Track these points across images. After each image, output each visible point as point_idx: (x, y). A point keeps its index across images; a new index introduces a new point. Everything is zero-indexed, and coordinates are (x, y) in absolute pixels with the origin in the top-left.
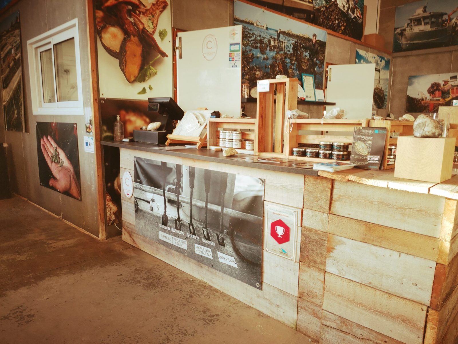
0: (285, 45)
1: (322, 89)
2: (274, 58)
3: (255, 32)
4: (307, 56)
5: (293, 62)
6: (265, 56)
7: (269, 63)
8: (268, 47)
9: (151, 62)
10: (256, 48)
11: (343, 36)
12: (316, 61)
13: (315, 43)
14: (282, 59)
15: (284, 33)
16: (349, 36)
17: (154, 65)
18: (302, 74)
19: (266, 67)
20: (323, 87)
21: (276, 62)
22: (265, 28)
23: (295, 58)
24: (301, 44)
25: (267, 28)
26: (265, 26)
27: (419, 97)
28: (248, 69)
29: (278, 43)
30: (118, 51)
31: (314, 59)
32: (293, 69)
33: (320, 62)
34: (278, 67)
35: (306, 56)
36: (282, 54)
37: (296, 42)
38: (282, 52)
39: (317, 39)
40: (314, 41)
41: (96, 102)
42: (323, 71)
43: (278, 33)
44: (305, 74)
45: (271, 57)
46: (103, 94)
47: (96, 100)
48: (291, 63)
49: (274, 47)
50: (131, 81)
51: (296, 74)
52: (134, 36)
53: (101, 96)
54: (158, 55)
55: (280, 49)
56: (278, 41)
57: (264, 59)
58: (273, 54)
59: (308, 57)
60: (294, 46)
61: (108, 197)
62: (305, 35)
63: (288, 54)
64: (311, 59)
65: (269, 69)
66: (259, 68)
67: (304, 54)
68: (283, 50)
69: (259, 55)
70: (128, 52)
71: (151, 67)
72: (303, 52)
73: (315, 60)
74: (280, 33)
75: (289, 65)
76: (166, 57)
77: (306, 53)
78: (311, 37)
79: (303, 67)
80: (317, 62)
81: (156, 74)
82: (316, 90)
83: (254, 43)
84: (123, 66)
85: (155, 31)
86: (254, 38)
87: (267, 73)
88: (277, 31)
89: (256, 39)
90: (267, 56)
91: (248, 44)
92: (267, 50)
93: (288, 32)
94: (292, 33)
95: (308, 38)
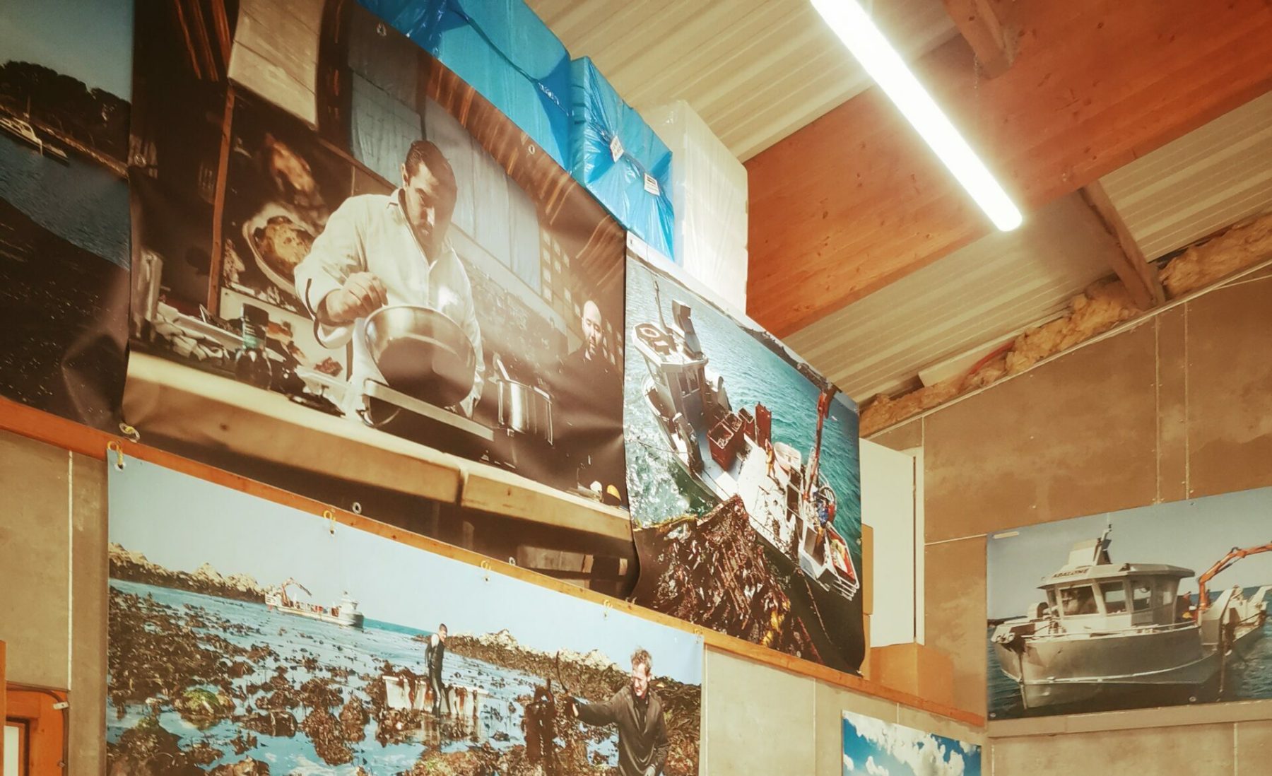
0: (480, 708)
8: (366, 721)
10: (284, 728)
13: (646, 694)
15: (468, 646)
22: (345, 619)
24: (572, 701)
25: (358, 622)
26: (347, 610)
29: (431, 698)
31: (644, 768)
36: (458, 756)
40: (642, 684)
43: (430, 649)
49: (412, 720)
55: (445, 728)
60: (529, 709)
62: (589, 656)
63: (497, 756)
64: (629, 768)
68: (464, 735)
72: (582, 738)
73: (650, 771)
74: (441, 646)
83: (271, 702)
88: (424, 637)
89: (281, 677)
91: (223, 712)
92: (362, 737)
93: (492, 639)
94: (517, 649)
95: (610, 668)
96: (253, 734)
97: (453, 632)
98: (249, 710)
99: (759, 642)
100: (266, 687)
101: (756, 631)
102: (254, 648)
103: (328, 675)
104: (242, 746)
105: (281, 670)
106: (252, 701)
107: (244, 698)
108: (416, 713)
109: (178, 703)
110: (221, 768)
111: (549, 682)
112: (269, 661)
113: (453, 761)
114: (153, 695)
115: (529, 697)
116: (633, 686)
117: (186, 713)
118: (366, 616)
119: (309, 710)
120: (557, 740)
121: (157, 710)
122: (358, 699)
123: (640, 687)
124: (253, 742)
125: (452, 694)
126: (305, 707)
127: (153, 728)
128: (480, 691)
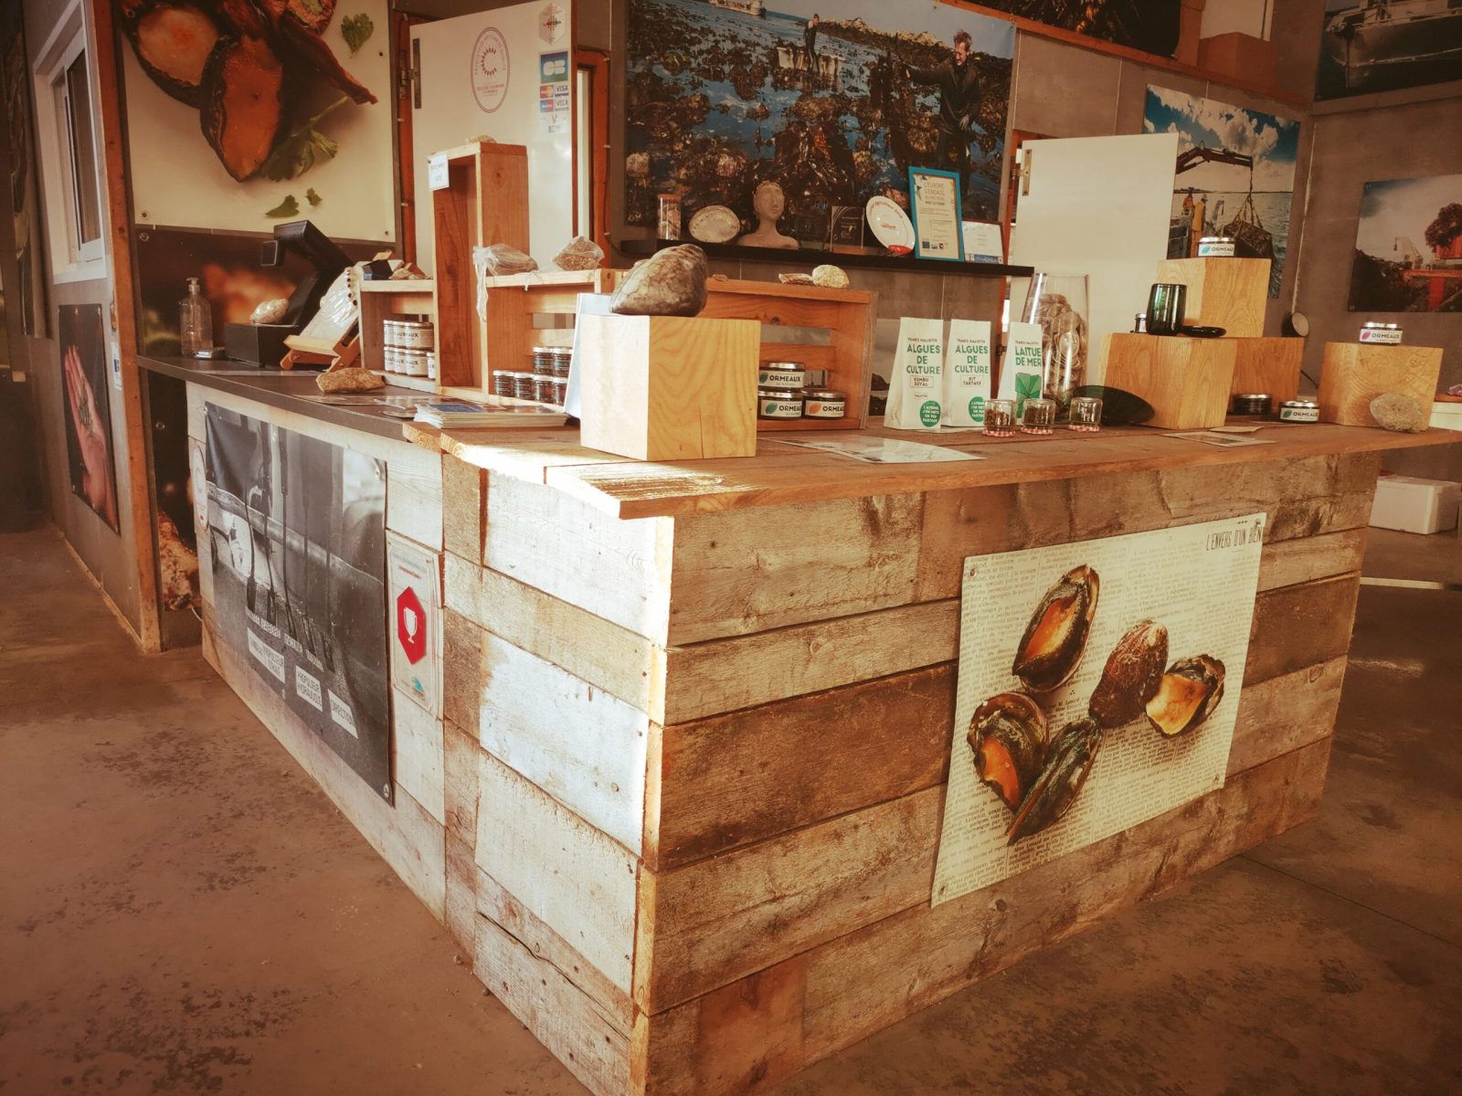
0: (839, 69)
1: (994, 220)
2: (795, 112)
3: (713, 26)
4: (930, 108)
5: (873, 128)
6: (757, 105)
7: (773, 128)
8: (766, 75)
9: (314, 119)
10: (718, 76)
11: (1091, 42)
12: (970, 124)
13: (965, 64)
14: (824, 114)
15: (833, 29)
16: (1117, 40)
17: (326, 126)
18: (911, 169)
19: (759, 143)
20: (1002, 216)
21: (802, 126)
22: (754, 12)
23: (879, 114)
24: (906, 67)
25: (763, 13)
26: (756, 5)
27: (1395, 257)
28: (686, 146)
29: (807, 62)
30: (195, 83)
31: (961, 117)
32: (874, 151)
33: (987, 129)
34: (811, 143)
35: (925, 108)
36: (823, 99)
37: (882, 59)
38: (826, 94)
39: (974, 49)
40: (962, 55)
41: (123, 238)
42: (1001, 159)
43: (807, 30)
44: (923, 169)
45: (780, 108)
46: (144, 215)
47: (121, 230)
48: (863, 129)
49: (794, 74)
50: (242, 176)
51: (884, 169)
52: (254, 38)
53: (139, 220)
54: (341, 97)
55: (815, 82)
56: (806, 54)
57: (752, 115)
58: (789, 99)
59: (936, 111)
60: (873, 72)
61: (167, 526)
62: (920, 36)
63: (850, 101)
64: (947, 116)
65: (772, 150)
66: (727, 145)
67: (920, 99)
68: (828, 86)
69: (730, 101)
70: (231, 87)
71: (315, 134)
72: (913, 92)
73: (965, 120)
74: (815, 28)
75: (853, 137)
76: (369, 103)
77: (925, 97)
78: (949, 43)
79: (916, 146)
80: (975, 127)
81: (333, 156)
82: (967, 225)
83: (710, 60)
84: (214, 132)
85: (329, 19)
86: (711, 44)
87: (762, 160)
88: (803, 22)
90: (762, 106)
92: (763, 84)
93: (849, 24)
94: (867, 30)
95: (937, 45)
96: (701, 79)
97: (823, 19)
98: (699, 65)
99: (1073, 29)
100: (708, 52)
101: (1070, 22)
102: (702, 28)
103: (743, 45)
104: (695, 85)
105: (717, 42)
106: (700, 60)
107: (696, 58)
108: (797, 71)
109: (662, 60)
110: (683, 97)
111: (889, 54)
112: (711, 37)
113: (820, 102)
114: (649, 54)
115: (874, 63)
116: (955, 57)
117: (666, 66)
118: (768, 9)
119: (732, 67)
120: (893, 93)
121: (651, 63)
122: (761, 61)
123: (960, 59)
124: (701, 84)
125: (821, 59)
126: (730, 64)
127: (649, 73)
128: (840, 58)
